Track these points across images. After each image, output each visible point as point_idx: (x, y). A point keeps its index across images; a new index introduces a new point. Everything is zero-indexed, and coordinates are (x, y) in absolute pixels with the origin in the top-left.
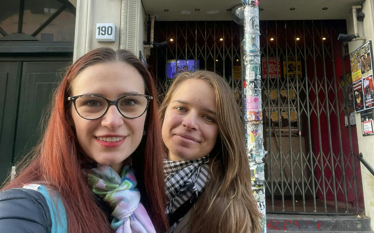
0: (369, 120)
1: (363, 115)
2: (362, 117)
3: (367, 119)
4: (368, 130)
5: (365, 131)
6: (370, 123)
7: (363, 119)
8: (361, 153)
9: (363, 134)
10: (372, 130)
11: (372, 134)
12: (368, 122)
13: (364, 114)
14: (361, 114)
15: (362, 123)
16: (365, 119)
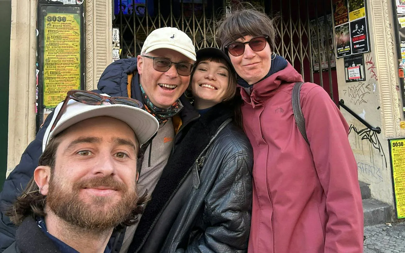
0: (356, 66)
1: (346, 60)
2: (345, 62)
3: (354, 65)
4: (355, 76)
5: (349, 77)
6: (358, 69)
7: (347, 64)
8: (342, 100)
9: (347, 79)
10: (359, 76)
11: (360, 79)
12: (354, 68)
13: (348, 59)
14: (345, 59)
15: (346, 69)
16: (350, 64)
